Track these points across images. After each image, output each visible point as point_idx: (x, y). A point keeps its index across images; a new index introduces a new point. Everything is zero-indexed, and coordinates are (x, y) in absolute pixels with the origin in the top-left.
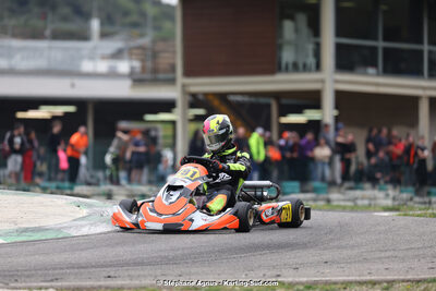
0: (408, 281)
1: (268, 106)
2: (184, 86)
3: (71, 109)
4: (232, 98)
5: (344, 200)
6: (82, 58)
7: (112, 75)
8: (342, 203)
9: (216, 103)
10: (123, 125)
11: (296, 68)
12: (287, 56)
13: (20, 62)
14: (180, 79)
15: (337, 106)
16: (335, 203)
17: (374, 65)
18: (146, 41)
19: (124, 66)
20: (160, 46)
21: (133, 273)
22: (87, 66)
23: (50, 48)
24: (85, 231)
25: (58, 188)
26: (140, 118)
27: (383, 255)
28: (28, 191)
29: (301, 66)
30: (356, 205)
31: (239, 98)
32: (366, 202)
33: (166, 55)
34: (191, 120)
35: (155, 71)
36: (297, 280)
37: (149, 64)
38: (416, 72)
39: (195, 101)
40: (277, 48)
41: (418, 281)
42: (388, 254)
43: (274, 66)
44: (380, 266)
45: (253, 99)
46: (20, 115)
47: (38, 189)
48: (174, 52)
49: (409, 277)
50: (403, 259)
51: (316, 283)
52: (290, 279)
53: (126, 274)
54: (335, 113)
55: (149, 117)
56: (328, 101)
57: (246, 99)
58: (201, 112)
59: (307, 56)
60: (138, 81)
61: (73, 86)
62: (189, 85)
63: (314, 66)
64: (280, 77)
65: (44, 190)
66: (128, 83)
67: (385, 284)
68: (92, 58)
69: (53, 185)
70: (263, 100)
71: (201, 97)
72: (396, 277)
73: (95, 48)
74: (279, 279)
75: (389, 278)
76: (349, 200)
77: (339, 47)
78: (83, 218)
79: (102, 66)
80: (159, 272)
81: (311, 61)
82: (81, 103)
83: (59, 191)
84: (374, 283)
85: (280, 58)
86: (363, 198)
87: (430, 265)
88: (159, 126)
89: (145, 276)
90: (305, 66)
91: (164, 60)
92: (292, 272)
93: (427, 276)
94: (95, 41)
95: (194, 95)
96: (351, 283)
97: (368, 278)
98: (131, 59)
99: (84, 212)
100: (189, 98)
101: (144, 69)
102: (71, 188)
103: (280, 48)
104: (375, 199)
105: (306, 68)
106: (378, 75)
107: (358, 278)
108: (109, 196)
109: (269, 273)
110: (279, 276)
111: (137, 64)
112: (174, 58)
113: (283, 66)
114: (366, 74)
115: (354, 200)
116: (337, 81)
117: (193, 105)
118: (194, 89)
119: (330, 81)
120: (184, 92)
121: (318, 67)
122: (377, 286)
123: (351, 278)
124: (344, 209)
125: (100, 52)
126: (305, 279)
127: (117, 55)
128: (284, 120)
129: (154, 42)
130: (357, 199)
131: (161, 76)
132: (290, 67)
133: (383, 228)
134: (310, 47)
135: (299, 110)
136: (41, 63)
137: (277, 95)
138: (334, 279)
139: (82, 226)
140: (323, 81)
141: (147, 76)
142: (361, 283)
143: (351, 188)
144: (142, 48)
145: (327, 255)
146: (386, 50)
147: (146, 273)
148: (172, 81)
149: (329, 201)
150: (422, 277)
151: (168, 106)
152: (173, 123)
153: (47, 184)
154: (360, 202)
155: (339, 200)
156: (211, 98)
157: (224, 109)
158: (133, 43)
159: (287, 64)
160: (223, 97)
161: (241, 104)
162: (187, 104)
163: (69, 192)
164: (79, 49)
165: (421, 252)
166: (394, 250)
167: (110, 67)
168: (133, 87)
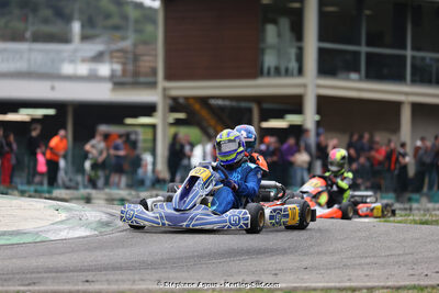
0: (387, 288)
1: (250, 111)
2: (165, 89)
3: (51, 112)
4: (213, 102)
6: (63, 61)
7: (93, 78)
9: (197, 107)
10: (103, 128)
11: (278, 72)
12: (270, 60)
14: (161, 83)
15: (319, 112)
17: (357, 70)
18: (127, 44)
19: (104, 69)
20: (141, 49)
21: (111, 277)
22: (67, 69)
23: (30, 50)
24: (63, 235)
25: (36, 191)
26: (120, 122)
27: (363, 261)
28: (6, 194)
29: (283, 71)
31: (220, 102)
33: (148, 58)
34: (171, 124)
35: (136, 74)
37: (130, 67)
38: (398, 77)
39: (176, 105)
40: (259, 52)
41: (398, 288)
42: (368, 260)
43: (256, 71)
44: (360, 273)
45: (234, 104)
47: (16, 192)
48: (156, 56)
49: (390, 284)
50: (383, 266)
51: (295, 289)
53: (104, 278)
54: (317, 118)
55: (129, 121)
56: (310, 106)
57: (227, 103)
58: (181, 116)
59: (289, 61)
60: (118, 84)
61: (53, 88)
62: (170, 89)
63: (296, 71)
64: (261, 81)
65: (23, 193)
66: (109, 86)
67: (365, 291)
68: (72, 61)
69: (32, 188)
70: (244, 105)
71: (181, 101)
72: (375, 284)
73: (75, 51)
75: (369, 284)
77: (321, 52)
78: (62, 222)
79: (83, 69)
80: (137, 277)
81: (293, 65)
82: (61, 106)
83: (38, 194)
84: (354, 290)
85: (262, 63)
87: (411, 272)
88: (139, 130)
89: (123, 281)
90: (287, 70)
91: (145, 64)
92: (271, 279)
93: (406, 283)
94: (76, 42)
95: (175, 99)
96: (330, 289)
97: (348, 284)
98: (111, 62)
99: (63, 215)
100: (170, 102)
101: (124, 72)
102: (49, 192)
103: (262, 52)
105: (287, 73)
106: (360, 80)
107: (338, 285)
108: (88, 200)
109: (248, 279)
111: (118, 67)
112: (156, 61)
113: (265, 70)
114: (348, 79)
116: (319, 86)
117: (173, 109)
118: (174, 93)
119: (312, 85)
120: (165, 96)
121: (300, 71)
122: (357, 292)
123: (330, 285)
125: (80, 54)
126: (284, 285)
127: (98, 58)
128: (265, 125)
129: (135, 45)
131: (142, 79)
132: (272, 70)
133: (364, 234)
134: (293, 52)
135: (280, 115)
136: (21, 65)
137: (258, 100)
138: (314, 285)
139: (60, 230)
140: (305, 86)
141: (129, 79)
142: (340, 290)
144: (121, 51)
145: (307, 261)
146: (369, 55)
147: (125, 277)
148: (153, 85)
150: (402, 283)
151: (149, 109)
152: (154, 127)
153: (25, 188)
156: (191, 101)
157: (204, 113)
158: (114, 47)
159: (269, 69)
160: (204, 100)
161: (222, 108)
162: (167, 108)
163: (47, 195)
164: (59, 52)
165: (401, 259)
166: (375, 256)
167: (91, 70)
168: (114, 90)
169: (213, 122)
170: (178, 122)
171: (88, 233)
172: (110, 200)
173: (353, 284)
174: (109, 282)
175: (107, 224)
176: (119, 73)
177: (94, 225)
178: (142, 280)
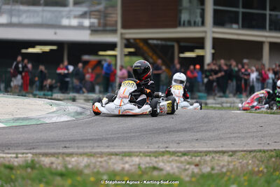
0: (245, 151)
1: (173, 47)
2: (122, 34)
3: (54, 48)
4: (151, 42)
5: (215, 104)
6: (62, 17)
7: (80, 27)
8: (214, 105)
9: (141, 44)
10: (86, 57)
11: (189, 24)
12: (185, 17)
13: (25, 19)
14: (120, 30)
15: (214, 48)
16: (210, 105)
17: (237, 23)
18: (101, 7)
19: (87, 22)
20: (110, 10)
21: (80, 145)
22: (65, 22)
23: (43, 11)
24: (54, 120)
25: (44, 95)
26: (96, 54)
27: (232, 135)
28: (25, 96)
29: (192, 23)
30: (222, 106)
31: (155, 42)
32: (228, 105)
33: (113, 15)
34: (126, 55)
35: (105, 25)
36: (178, 150)
37: (102, 21)
38: (261, 27)
39: (128, 43)
40: (178, 12)
41: (251, 151)
42: (235, 135)
43: (176, 23)
44: (229, 142)
45: (163, 43)
46: (24, 51)
47: (31, 95)
48: (117, 14)
49: (245, 149)
50: (243, 138)
51: (189, 152)
52: (174, 150)
53: (76, 145)
54: (213, 51)
55: (101, 53)
56: (209, 44)
57: (159, 42)
58: (132, 50)
59: (196, 17)
60: (94, 31)
61: (55, 33)
62: (125, 34)
63: (200, 23)
64: (179, 29)
65: (35, 96)
66: (88, 32)
67: (231, 153)
68: (68, 17)
69: (42, 93)
70: (169, 43)
71: (132, 41)
72: (237, 149)
73: (70, 11)
74: (167, 149)
75: (234, 149)
76: (218, 104)
77: (215, 12)
78: (53, 112)
79: (74, 22)
80: (96, 145)
81: (199, 20)
82: (60, 44)
84: (224, 152)
85: (180, 18)
86: (227, 103)
87: (259, 142)
88: (108, 58)
89: (87, 147)
90: (195, 23)
91: (111, 19)
92: (175, 145)
93: (256, 149)
94: (71, 7)
95: (128, 40)
96: (210, 152)
97: (221, 149)
98: (90, 18)
99: (55, 108)
100: (125, 42)
101: (99, 23)
102: (52, 95)
103: (180, 12)
104: (234, 103)
105: (195, 24)
106: (239, 28)
107: (215, 149)
108: (74, 100)
109: (161, 146)
110: (167, 147)
111: (95, 21)
112: (117, 17)
113: (182, 23)
114: (232, 28)
115: (222, 103)
116: (214, 32)
117: (127, 46)
118: (128, 36)
119: (210, 32)
120: (122, 38)
121: (203, 24)
122: (226, 154)
123: (211, 149)
124: (215, 108)
125: (73, 13)
126: (182, 150)
127: (83, 15)
128: (182, 55)
129: (106, 8)
130: (223, 103)
131: (108, 28)
132: (186, 23)
133: (234, 120)
134: (199, 11)
135: (191, 50)
136: (37, 20)
137: (178, 40)
138: (200, 149)
139: (52, 117)
140: (205, 32)
141: (101, 28)
142: (216, 152)
143: (221, 97)
144: (98, 11)
145: (199, 135)
146: (243, 13)
147: (88, 145)
148: (114, 31)
149: (206, 104)
150: (253, 149)
151: (112, 46)
152: (115, 56)
153: (38, 93)
154: (225, 105)
155: (213, 104)
156: (138, 41)
157: (145, 48)
158: (93, 9)
159: (184, 22)
160: (145, 41)
161: (156, 46)
162: (123, 45)
163: (49, 97)
164: (60, 12)
165: (255, 134)
166: (239, 133)
167: (79, 23)
168: (91, 34)
169: (151, 54)
170: (130, 54)
171: (69, 119)
172: (87, 100)
173: (224, 149)
174: (78, 148)
175: (81, 114)
176: (96, 24)
177: (73, 114)
178: (99, 146)
